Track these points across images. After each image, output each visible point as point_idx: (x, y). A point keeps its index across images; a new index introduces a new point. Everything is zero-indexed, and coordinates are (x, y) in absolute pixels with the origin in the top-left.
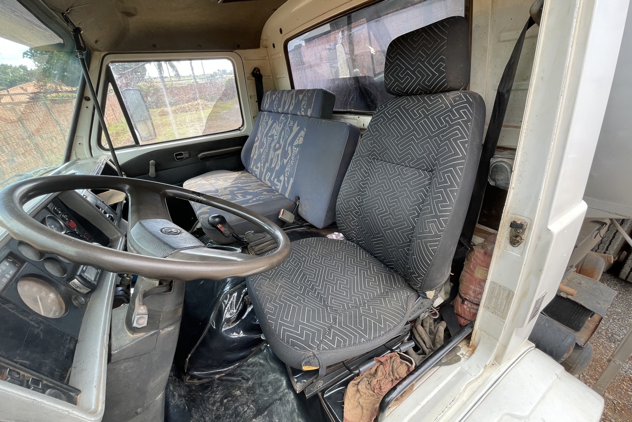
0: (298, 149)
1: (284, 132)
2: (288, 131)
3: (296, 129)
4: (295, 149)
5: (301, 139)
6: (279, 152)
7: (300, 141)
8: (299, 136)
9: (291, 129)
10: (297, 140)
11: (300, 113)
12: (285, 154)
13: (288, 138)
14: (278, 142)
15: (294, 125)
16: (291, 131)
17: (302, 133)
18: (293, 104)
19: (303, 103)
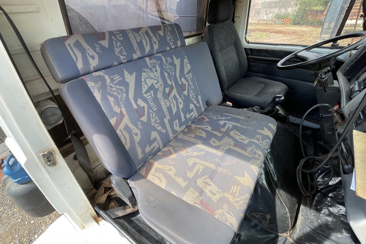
0: (191, 74)
1: (166, 72)
2: (171, 68)
3: (177, 62)
4: (189, 75)
5: (188, 65)
6: (174, 92)
7: (188, 67)
8: (185, 64)
9: (173, 64)
10: (185, 69)
11: (170, 47)
12: (181, 88)
13: (175, 74)
14: (166, 85)
15: (172, 59)
16: (175, 66)
17: (186, 61)
18: (155, 43)
19: (168, 38)
